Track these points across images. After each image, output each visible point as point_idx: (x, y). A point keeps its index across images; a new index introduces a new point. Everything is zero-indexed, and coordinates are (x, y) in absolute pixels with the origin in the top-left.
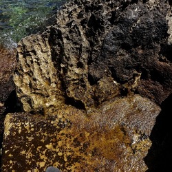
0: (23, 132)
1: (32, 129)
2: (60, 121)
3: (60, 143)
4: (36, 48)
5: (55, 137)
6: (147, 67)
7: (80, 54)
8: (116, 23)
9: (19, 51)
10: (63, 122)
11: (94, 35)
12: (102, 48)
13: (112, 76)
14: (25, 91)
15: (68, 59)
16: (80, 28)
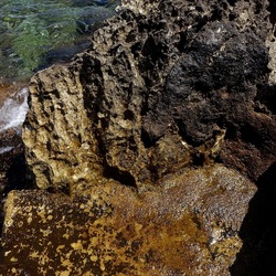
0: (34, 221)
1: (50, 217)
2: (95, 205)
3: (94, 241)
4: (60, 87)
5: (87, 231)
6: (235, 120)
7: (129, 98)
8: (187, 51)
9: (32, 92)
10: (101, 207)
11: (152, 67)
12: (165, 89)
13: (180, 133)
14: (40, 155)
15: (110, 105)
16: (131, 56)
